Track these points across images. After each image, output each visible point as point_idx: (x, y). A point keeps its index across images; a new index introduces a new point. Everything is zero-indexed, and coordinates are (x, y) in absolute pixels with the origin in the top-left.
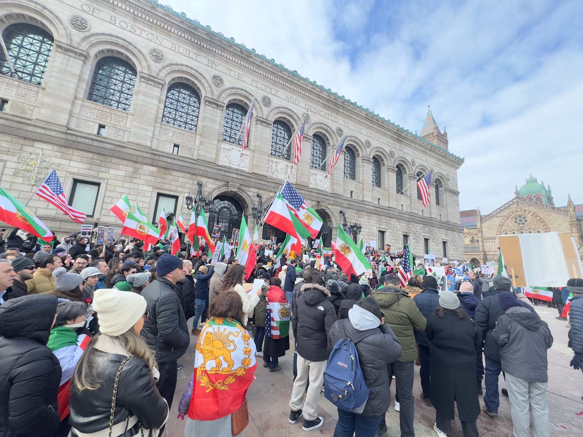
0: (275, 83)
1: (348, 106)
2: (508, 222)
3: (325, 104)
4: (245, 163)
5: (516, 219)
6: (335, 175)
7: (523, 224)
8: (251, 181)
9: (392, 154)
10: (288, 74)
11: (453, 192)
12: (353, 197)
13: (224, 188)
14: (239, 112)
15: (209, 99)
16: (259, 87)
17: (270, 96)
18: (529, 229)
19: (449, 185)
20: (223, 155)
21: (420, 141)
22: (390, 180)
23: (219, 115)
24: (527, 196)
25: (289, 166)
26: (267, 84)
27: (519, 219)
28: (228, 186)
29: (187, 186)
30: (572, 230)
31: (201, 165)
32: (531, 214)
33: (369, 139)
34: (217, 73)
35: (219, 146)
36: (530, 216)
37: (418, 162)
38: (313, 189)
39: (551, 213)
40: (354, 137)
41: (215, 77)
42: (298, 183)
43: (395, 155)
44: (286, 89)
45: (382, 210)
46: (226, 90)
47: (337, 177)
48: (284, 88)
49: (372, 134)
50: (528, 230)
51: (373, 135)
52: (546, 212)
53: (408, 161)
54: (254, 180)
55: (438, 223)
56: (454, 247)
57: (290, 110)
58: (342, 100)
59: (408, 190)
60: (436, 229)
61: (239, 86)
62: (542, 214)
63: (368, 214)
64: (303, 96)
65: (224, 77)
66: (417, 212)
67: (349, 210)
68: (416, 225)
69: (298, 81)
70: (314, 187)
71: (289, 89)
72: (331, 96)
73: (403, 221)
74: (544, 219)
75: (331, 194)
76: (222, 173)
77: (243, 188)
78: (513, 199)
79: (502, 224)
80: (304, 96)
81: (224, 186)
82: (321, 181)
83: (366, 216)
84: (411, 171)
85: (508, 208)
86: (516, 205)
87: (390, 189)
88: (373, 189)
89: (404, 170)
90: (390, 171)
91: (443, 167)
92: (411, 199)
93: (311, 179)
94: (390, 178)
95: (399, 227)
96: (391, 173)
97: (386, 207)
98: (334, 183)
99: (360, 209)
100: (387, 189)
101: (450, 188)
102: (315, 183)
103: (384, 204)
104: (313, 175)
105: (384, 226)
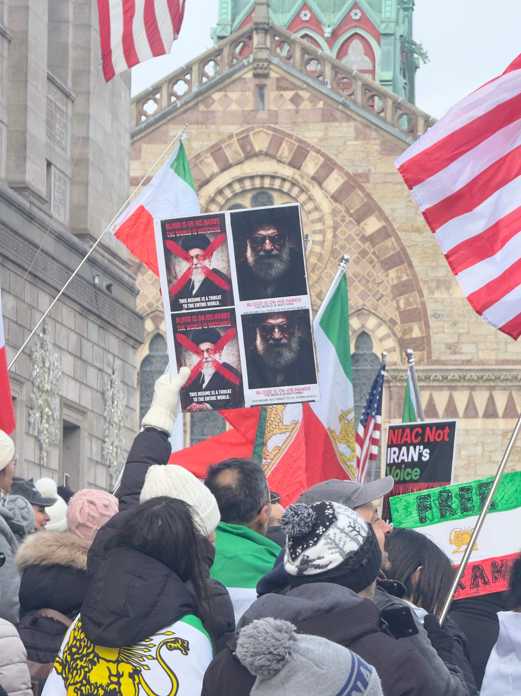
60: (44, 301)
85: (194, 116)
86: (250, 95)
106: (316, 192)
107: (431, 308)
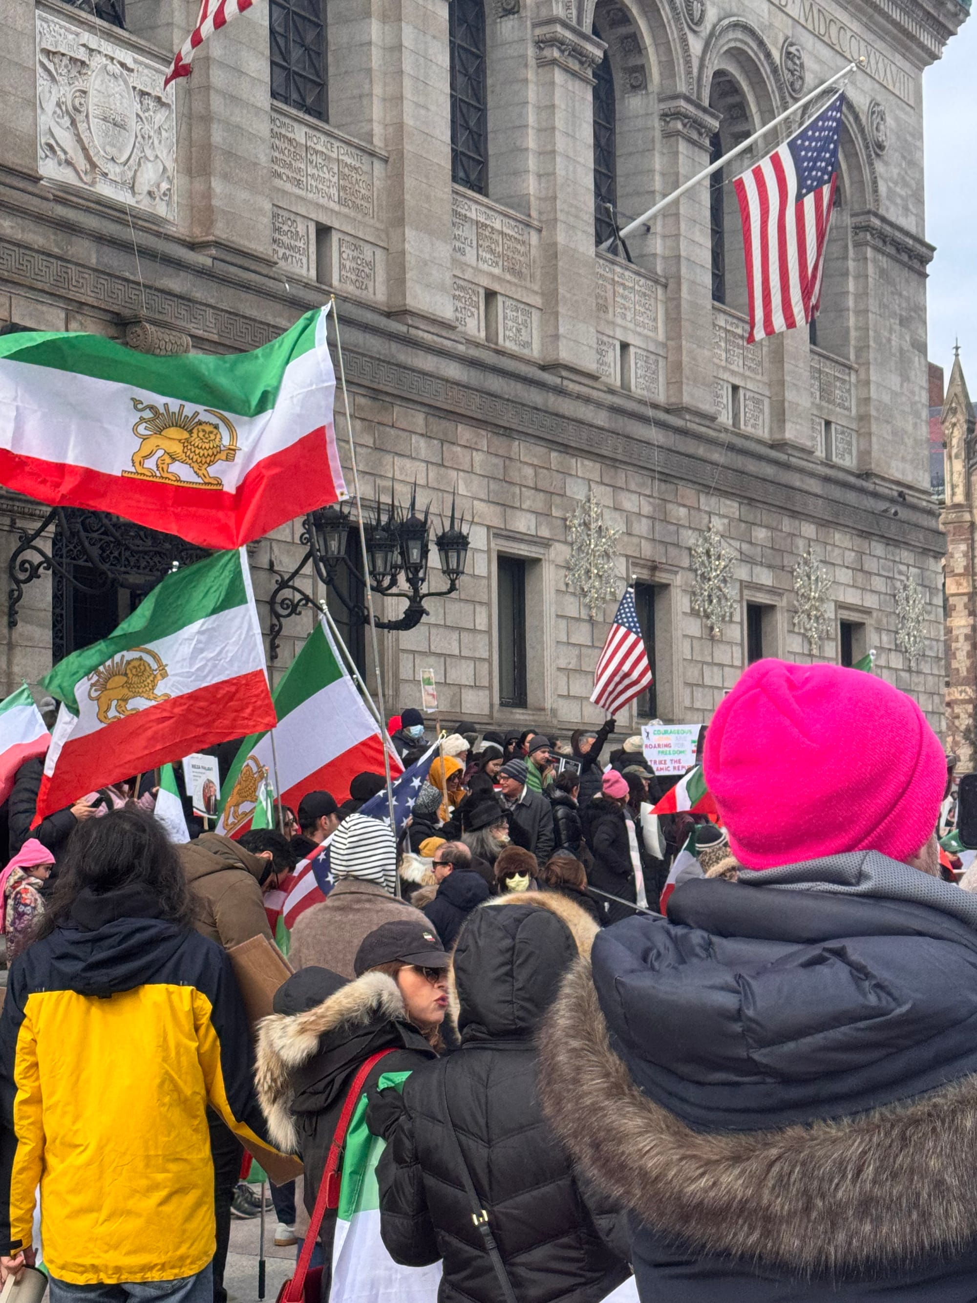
6: (218, 78)
11: (900, 248)
12: (335, 282)
19: (882, 188)
22: (561, 143)
38: (66, 196)
45: (517, 389)
47: (226, 96)
55: (814, 486)
59: (658, 227)
60: (809, 530)
63: (440, 426)
66: (706, 407)
68: (708, 502)
70: (66, 176)
73: (636, 479)
75: (193, 246)
82: (120, 125)
83: (421, 445)
84: (681, 68)
87: (560, 216)
88: (456, 213)
89: (627, 52)
90: (554, 62)
91: (853, 48)
92: (679, 298)
93: (50, 107)
94: (559, 123)
95: (615, 526)
96: (559, 76)
97: (528, 362)
98: (207, 147)
99: (386, 382)
100: (534, 214)
101: (882, 211)
102: (80, 140)
103: (525, 337)
104: (61, 68)
105: (532, 517)
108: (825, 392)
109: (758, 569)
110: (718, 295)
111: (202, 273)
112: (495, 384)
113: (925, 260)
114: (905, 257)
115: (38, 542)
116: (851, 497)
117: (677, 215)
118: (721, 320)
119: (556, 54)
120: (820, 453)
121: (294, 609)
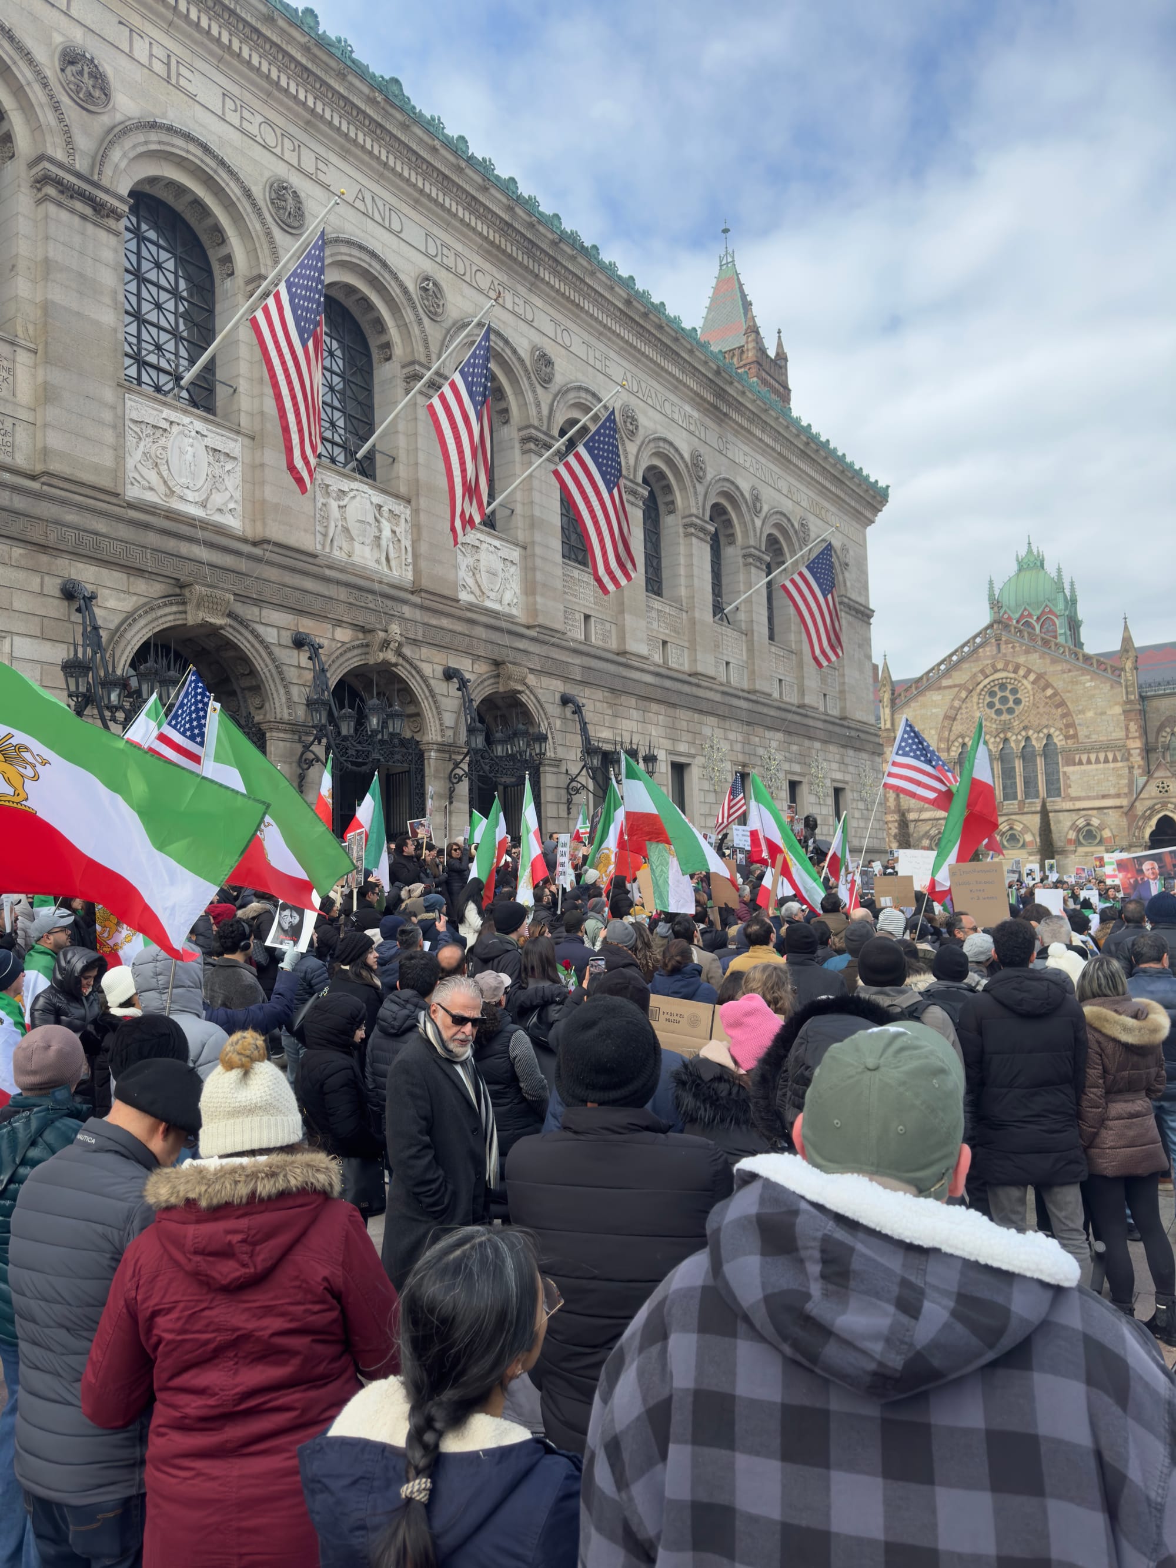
0: (312, 122)
1: (573, 258)
2: (969, 705)
3: (492, 243)
4: (227, 495)
5: (992, 694)
6: (538, 550)
7: (1010, 711)
8: (265, 576)
9: (697, 465)
10: (366, 90)
11: (857, 611)
12: (593, 640)
13: (167, 610)
14: (161, 242)
15: (61, 173)
16: (253, 129)
17: (296, 181)
18: (1025, 728)
19: (848, 584)
20: (138, 455)
21: (777, 419)
22: (696, 571)
23: (108, 255)
24: (1017, 616)
25: (385, 509)
26: (280, 121)
27: (1000, 694)
28: (184, 603)
29: (20, 602)
30: (1127, 729)
31: (63, 502)
32: (1032, 677)
33: (634, 402)
34: (78, 36)
35: (119, 412)
36: (1029, 687)
37: (770, 499)
38: (471, 607)
39: (1083, 674)
40: (587, 390)
41: (71, 58)
42: (425, 583)
43: (708, 469)
44: (356, 157)
45: (678, 686)
46: (126, 131)
47: (543, 558)
48: (348, 151)
49: (639, 383)
50: (1024, 733)
51: (643, 385)
52: (1070, 671)
53: (742, 494)
54: (272, 573)
55: (820, 725)
56: (861, 805)
57: (373, 255)
58: (553, 232)
59: (742, 608)
60: (817, 745)
61: (172, 118)
62: (1060, 677)
63: (643, 704)
64: (416, 195)
65: (110, 65)
66: (767, 690)
67: (588, 692)
68: (769, 734)
69: (405, 127)
70: (471, 598)
71: (366, 158)
72: (518, 210)
73: (735, 725)
74: (1065, 696)
75: (528, 627)
76: (153, 539)
77: (239, 609)
78: (987, 628)
79: (952, 713)
80: (419, 200)
81: (168, 598)
82: (495, 574)
83: (634, 714)
84: (751, 533)
85: (971, 659)
86: (994, 648)
87: (696, 605)
88: (648, 606)
89: (726, 527)
90: (692, 534)
91: (833, 520)
92: (752, 640)
93: (463, 567)
94: (695, 563)
95: (725, 747)
96: (694, 540)
97: (684, 673)
98: (534, 582)
99: (618, 685)
100: (684, 604)
101: (849, 595)
102: (477, 582)
103: (681, 661)
104: (468, 550)
105: (687, 745)
106: (1025, 682)
107: (1077, 722)
108: (823, 680)
109: (793, 765)
110: (771, 638)
111: (533, 639)
112: (668, 683)
113: (870, 617)
114: (860, 616)
115: (461, 765)
116: (837, 729)
117: (751, 602)
118: (773, 649)
119: (693, 530)
120: (822, 709)
121: (578, 791)
